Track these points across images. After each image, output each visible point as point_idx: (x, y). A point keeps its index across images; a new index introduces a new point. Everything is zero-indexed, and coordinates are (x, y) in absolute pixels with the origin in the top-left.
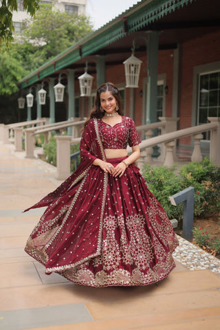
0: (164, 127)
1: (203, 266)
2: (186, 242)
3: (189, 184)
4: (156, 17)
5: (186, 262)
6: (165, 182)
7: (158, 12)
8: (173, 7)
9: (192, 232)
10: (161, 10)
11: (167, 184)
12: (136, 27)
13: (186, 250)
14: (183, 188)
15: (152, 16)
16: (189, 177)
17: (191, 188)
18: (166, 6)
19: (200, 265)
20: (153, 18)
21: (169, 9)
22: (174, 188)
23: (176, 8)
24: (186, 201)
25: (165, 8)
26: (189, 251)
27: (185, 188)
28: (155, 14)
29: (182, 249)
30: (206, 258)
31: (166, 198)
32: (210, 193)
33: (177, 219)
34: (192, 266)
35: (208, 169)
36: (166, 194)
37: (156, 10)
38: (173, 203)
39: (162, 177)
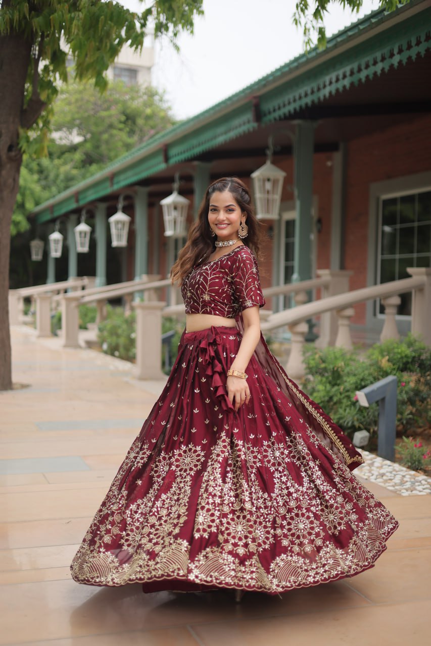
0: (326, 287)
1: (420, 491)
2: (388, 462)
3: (386, 374)
4: (315, 97)
5: (393, 486)
6: (347, 370)
7: (319, 89)
8: (347, 82)
9: (394, 449)
10: (325, 86)
11: (348, 374)
12: (277, 114)
13: (391, 472)
14: (376, 379)
15: (306, 95)
16: (385, 363)
17: (390, 378)
18: (334, 80)
19: (416, 489)
20: (308, 100)
21: (340, 85)
22: (362, 380)
23: (352, 84)
24: (383, 400)
25: (331, 83)
26: (394, 473)
27: (379, 379)
28: (313, 92)
29: (382, 471)
30: (423, 482)
31: (348, 397)
32: (417, 392)
33: (368, 431)
34: (404, 491)
35: (415, 351)
36: (348, 391)
37: (314, 85)
38: (364, 402)
39: (340, 364)
